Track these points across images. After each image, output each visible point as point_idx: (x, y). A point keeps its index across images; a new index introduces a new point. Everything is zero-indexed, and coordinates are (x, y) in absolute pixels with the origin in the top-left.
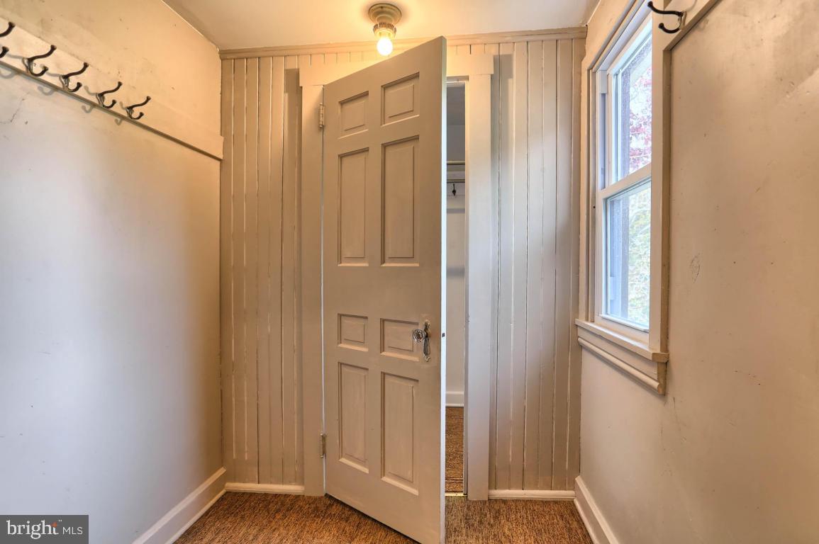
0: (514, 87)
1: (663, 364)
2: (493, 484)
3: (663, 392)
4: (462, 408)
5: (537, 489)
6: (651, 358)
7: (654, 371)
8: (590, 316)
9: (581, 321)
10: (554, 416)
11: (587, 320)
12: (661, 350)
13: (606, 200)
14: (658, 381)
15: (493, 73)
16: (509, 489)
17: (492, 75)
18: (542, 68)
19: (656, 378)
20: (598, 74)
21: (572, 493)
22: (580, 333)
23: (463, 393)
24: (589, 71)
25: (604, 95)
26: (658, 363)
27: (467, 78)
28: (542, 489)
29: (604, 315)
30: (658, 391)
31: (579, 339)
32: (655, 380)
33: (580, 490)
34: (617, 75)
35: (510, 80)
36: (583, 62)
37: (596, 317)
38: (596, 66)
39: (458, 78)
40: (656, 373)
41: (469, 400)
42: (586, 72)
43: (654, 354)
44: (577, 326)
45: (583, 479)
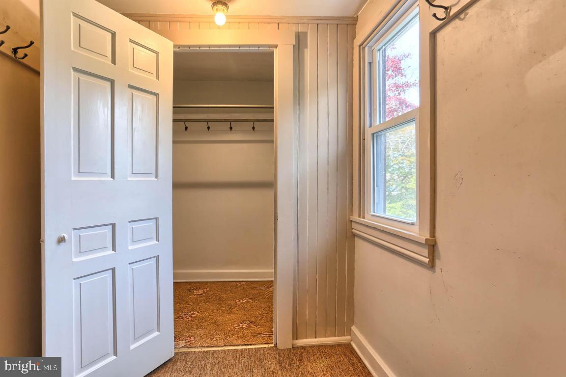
0: (309, 54)
1: (432, 246)
2: (295, 336)
3: (432, 265)
4: (273, 281)
5: (325, 336)
6: (424, 242)
7: (425, 252)
8: (361, 214)
9: (355, 217)
10: (337, 285)
11: (360, 217)
12: (430, 237)
13: (373, 134)
14: (428, 258)
15: (294, 44)
16: (307, 338)
17: (294, 45)
18: (327, 43)
19: (427, 256)
20: (366, 49)
21: (349, 337)
22: (354, 226)
23: (273, 271)
24: (360, 46)
25: (370, 63)
26: (428, 245)
27: (276, 46)
28: (329, 337)
29: (372, 213)
30: (429, 264)
31: (353, 230)
32: (426, 257)
33: (356, 336)
34: (380, 50)
35: (306, 50)
36: (355, 41)
37: (366, 214)
38: (365, 43)
39: (270, 46)
40: (427, 252)
41: (278, 276)
42: (358, 48)
43: (426, 239)
44: (351, 221)
45: (357, 327)
